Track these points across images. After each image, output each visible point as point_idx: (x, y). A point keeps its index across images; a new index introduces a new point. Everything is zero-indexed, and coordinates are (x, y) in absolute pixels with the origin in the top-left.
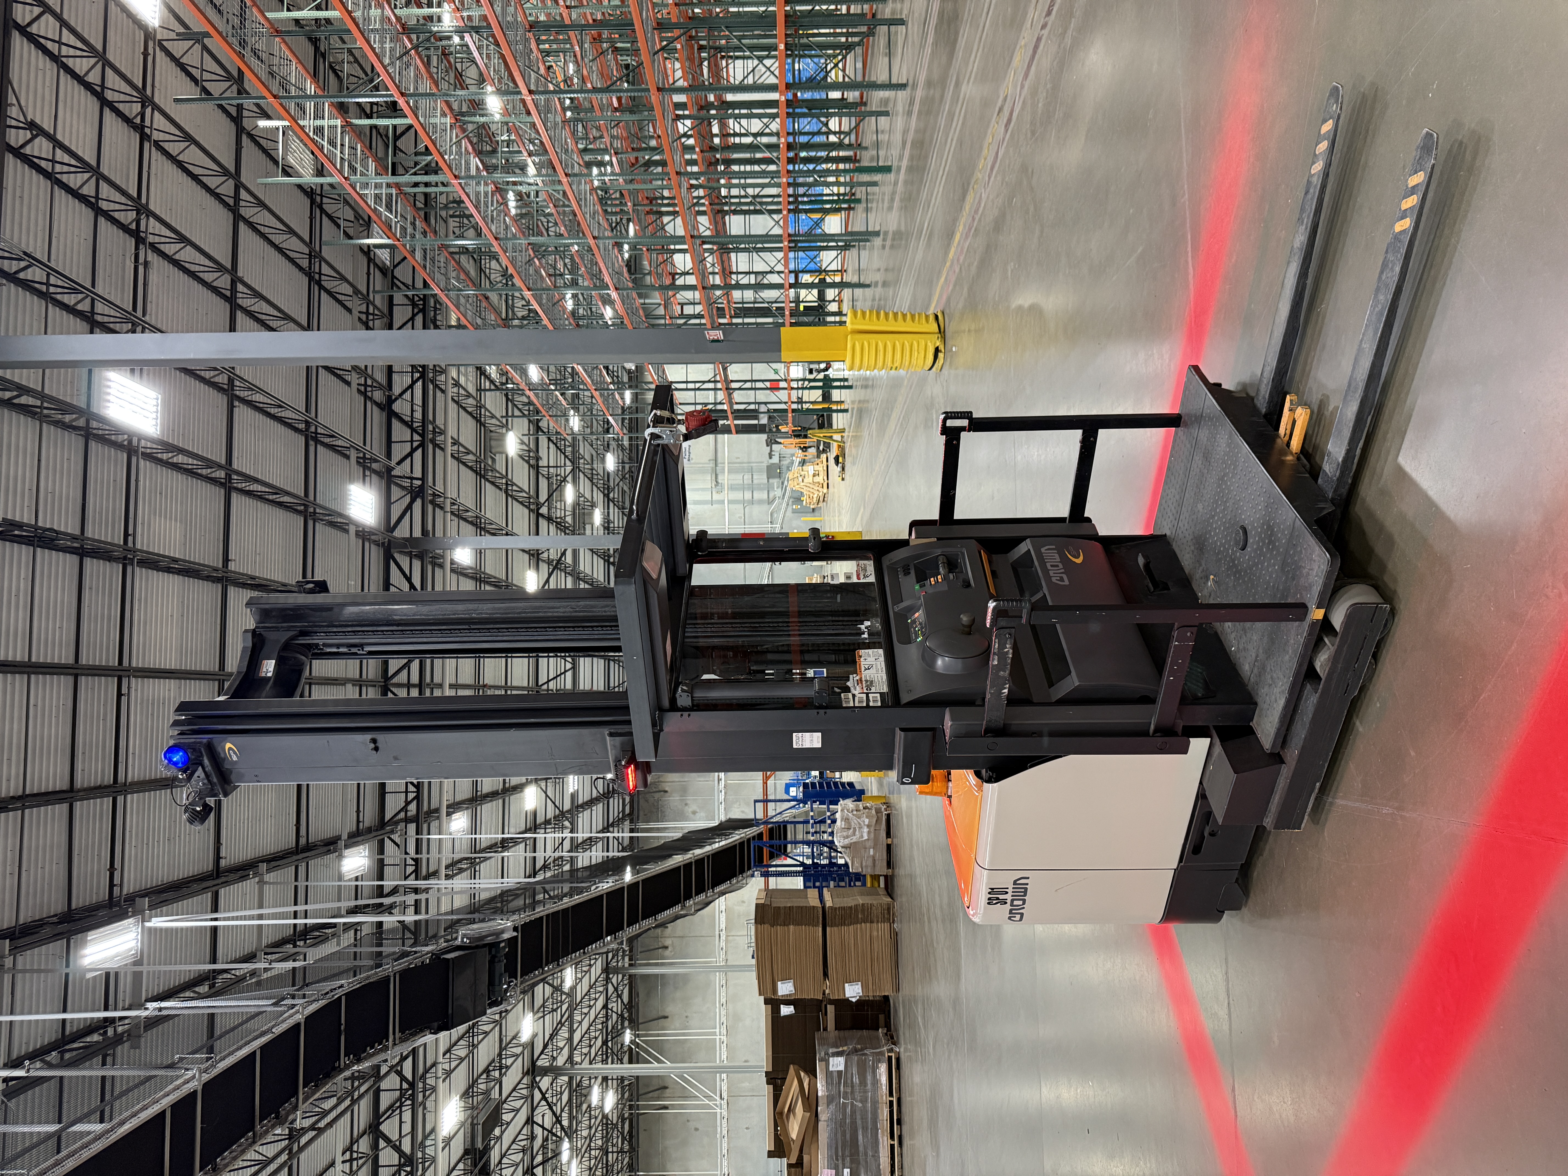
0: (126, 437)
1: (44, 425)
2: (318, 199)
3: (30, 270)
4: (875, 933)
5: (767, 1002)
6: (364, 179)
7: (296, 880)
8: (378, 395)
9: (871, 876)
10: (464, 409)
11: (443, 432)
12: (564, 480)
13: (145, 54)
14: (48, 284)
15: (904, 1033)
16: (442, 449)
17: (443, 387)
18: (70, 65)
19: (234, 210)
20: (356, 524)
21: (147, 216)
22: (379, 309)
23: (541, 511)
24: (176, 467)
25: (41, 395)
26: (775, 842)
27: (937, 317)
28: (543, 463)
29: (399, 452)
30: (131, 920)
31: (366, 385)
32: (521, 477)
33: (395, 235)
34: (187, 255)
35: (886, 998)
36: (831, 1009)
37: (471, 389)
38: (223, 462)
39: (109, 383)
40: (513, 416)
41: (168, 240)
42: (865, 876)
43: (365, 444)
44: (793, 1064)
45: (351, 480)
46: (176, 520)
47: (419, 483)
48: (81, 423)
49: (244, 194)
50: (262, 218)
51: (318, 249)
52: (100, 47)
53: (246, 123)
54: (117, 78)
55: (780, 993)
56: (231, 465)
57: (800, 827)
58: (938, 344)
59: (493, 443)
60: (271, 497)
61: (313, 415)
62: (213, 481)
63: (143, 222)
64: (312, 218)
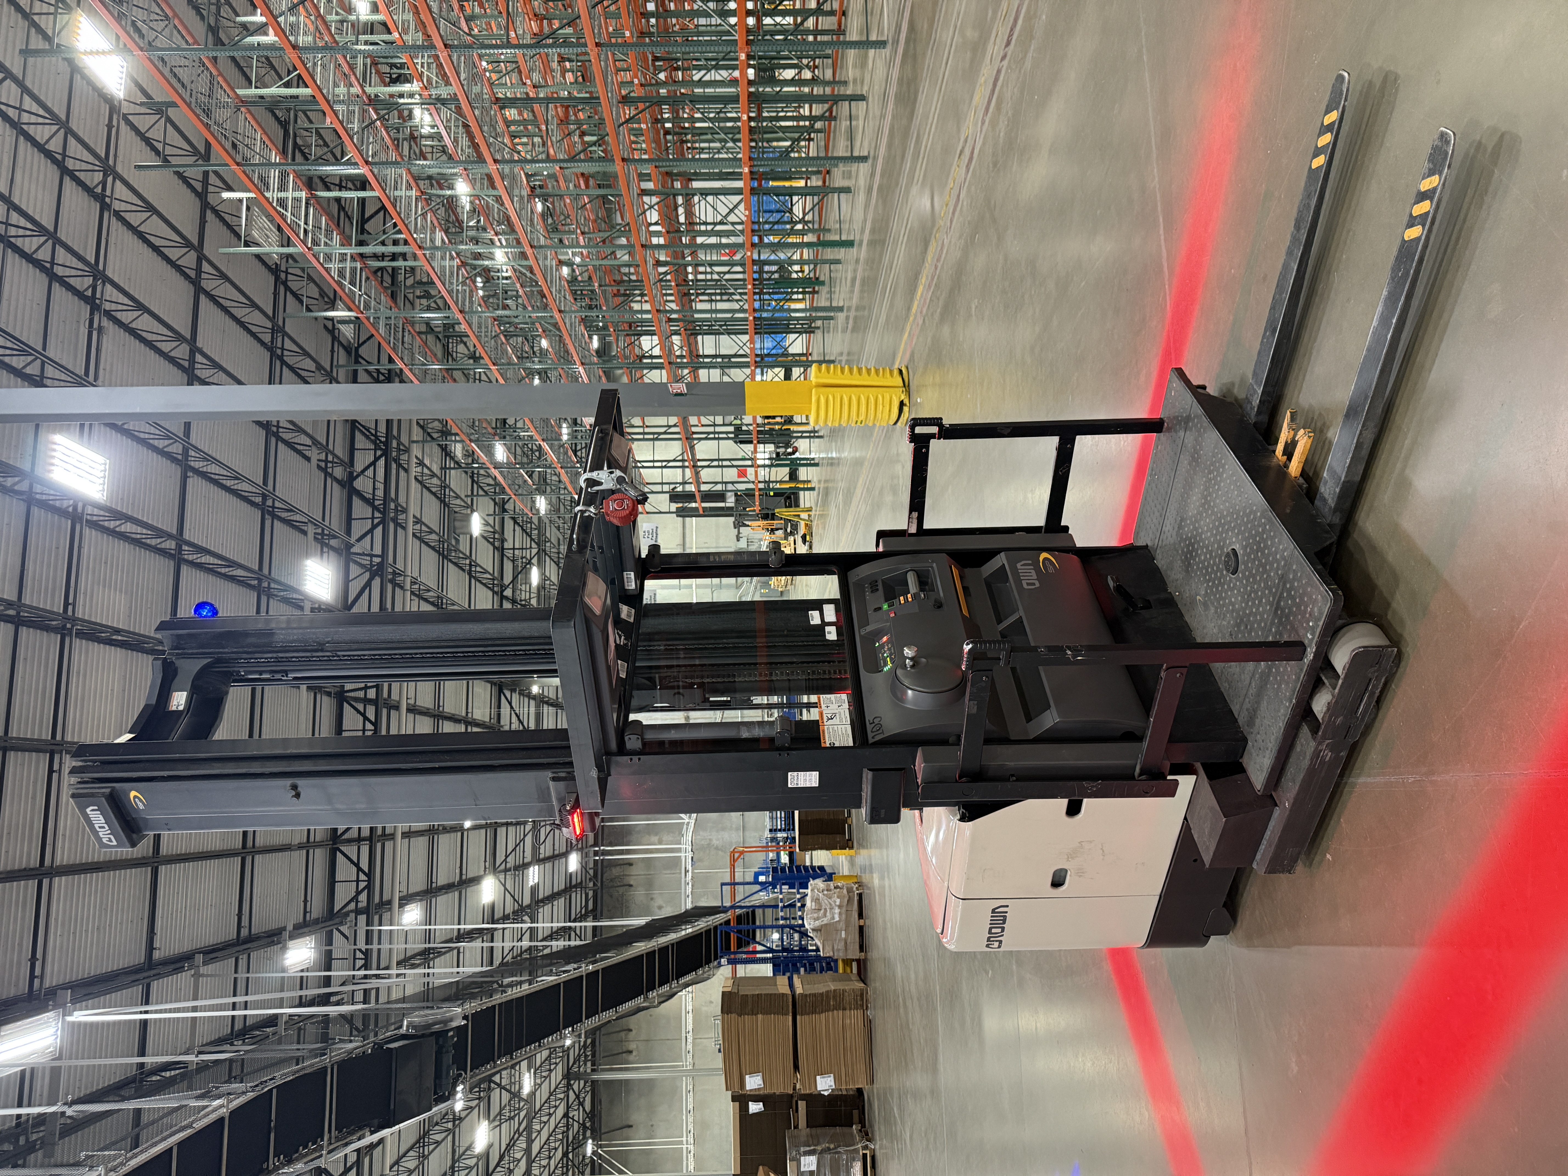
0: (71, 502)
2: (283, 276)
4: (848, 1021)
5: (734, 1099)
6: (327, 250)
7: (236, 972)
8: (338, 472)
9: (843, 960)
10: (428, 489)
11: (405, 511)
12: (530, 562)
13: (110, 126)
15: (879, 1129)
16: (404, 528)
17: (406, 466)
18: (31, 133)
19: (196, 283)
20: (313, 601)
21: (104, 283)
23: (505, 593)
24: (123, 537)
26: (743, 927)
27: (901, 372)
28: (508, 545)
29: (358, 529)
30: (51, 1015)
31: (326, 461)
32: (485, 558)
33: (359, 307)
34: (144, 323)
35: (860, 1091)
36: (802, 1105)
37: (436, 468)
38: (175, 532)
39: (55, 447)
40: (478, 495)
41: (125, 308)
42: (836, 961)
43: (324, 520)
44: (763, 1165)
45: (307, 555)
46: (121, 591)
47: (377, 560)
48: (23, 487)
49: (206, 267)
50: (224, 291)
51: (280, 323)
52: (63, 117)
53: (211, 199)
54: (80, 147)
55: (748, 1087)
56: (182, 535)
57: (769, 911)
58: (903, 397)
59: (457, 524)
60: (223, 570)
61: (270, 488)
62: (163, 552)
63: (99, 289)
64: (276, 294)
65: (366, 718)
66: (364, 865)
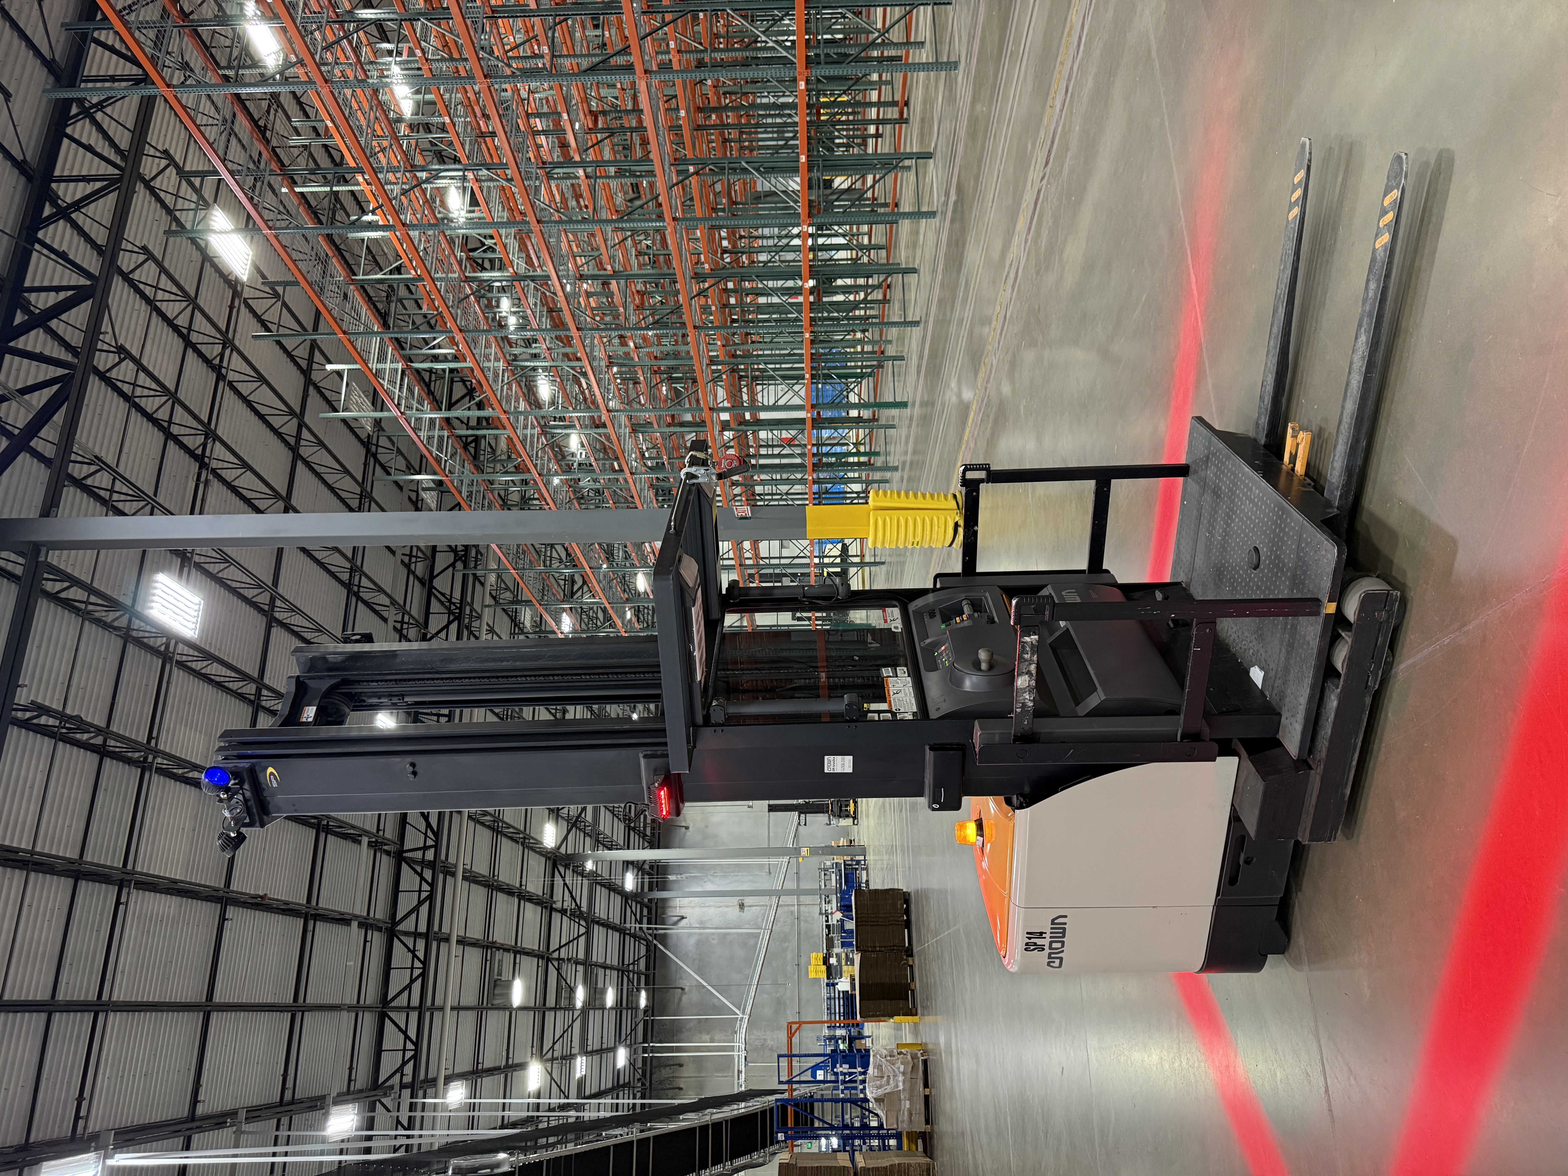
0: (164, 640)
1: (87, 623)
2: (373, 448)
3: (98, 475)
6: (418, 415)
7: (277, 1129)
8: (413, 634)
9: (908, 1134)
13: (231, 307)
14: (112, 491)
17: (477, 634)
18: (163, 308)
19: (294, 450)
21: (214, 440)
22: (422, 551)
24: (208, 678)
25: (90, 589)
27: (955, 496)
30: (91, 1155)
31: (402, 622)
33: (442, 474)
34: (246, 480)
38: (256, 675)
39: (156, 585)
41: (230, 466)
42: (900, 1133)
45: (377, 711)
46: (201, 732)
48: (123, 622)
49: (305, 434)
50: (319, 457)
51: (369, 489)
52: (193, 294)
53: (315, 376)
54: (204, 320)
56: (262, 678)
58: (957, 519)
62: (241, 697)
63: (209, 446)
64: (366, 464)
65: (422, 879)
66: (412, 1034)
